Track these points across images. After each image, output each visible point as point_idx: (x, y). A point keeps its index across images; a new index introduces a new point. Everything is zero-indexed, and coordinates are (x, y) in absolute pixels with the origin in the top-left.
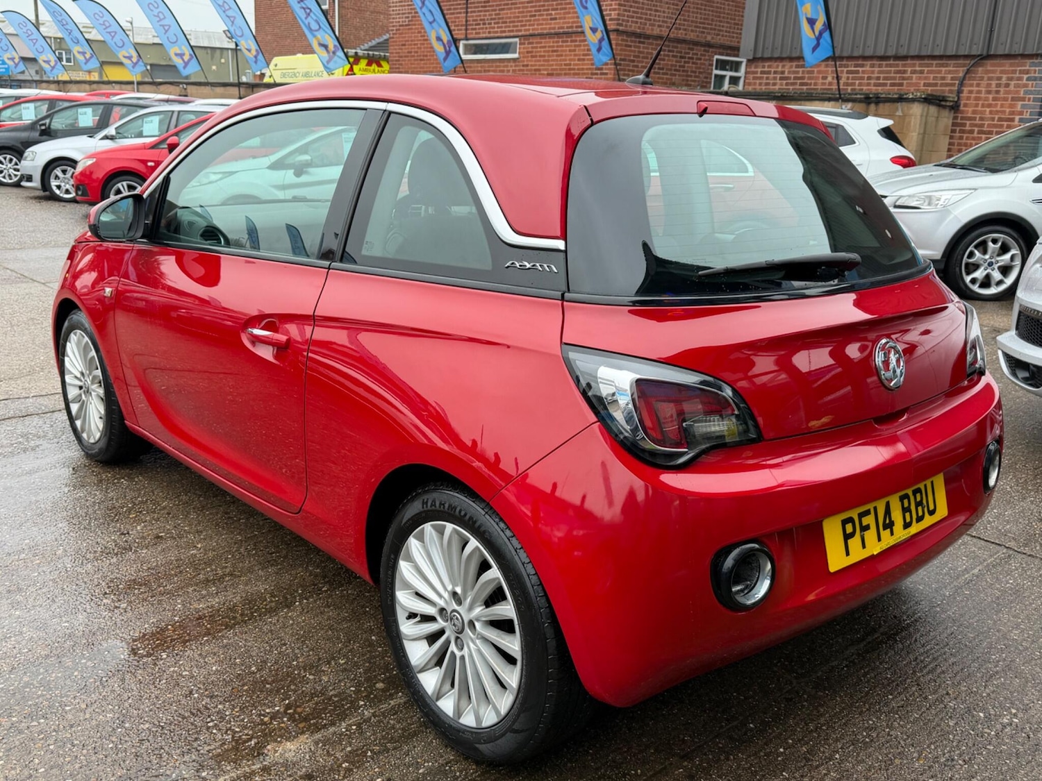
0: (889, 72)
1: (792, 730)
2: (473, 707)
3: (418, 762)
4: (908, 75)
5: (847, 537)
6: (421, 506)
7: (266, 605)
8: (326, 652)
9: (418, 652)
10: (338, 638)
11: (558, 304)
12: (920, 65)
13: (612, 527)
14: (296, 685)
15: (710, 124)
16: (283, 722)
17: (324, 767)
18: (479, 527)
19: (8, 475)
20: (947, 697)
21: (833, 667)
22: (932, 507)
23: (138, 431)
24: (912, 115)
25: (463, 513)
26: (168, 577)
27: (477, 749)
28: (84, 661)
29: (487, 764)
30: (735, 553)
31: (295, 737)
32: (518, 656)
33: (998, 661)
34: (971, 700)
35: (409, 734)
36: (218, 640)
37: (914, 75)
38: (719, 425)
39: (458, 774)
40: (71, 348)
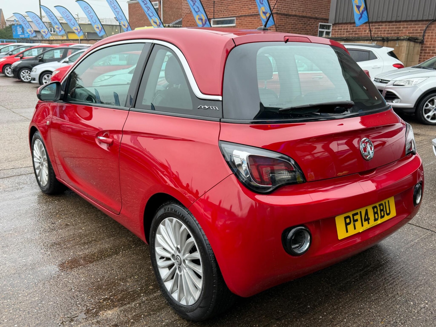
0: (393, 28)
1: (326, 309)
2: (185, 297)
3: (162, 320)
4: (402, 29)
5: (347, 224)
6: (163, 211)
7: (108, 253)
8: (130, 273)
9: (164, 273)
10: (136, 267)
11: (218, 123)
12: (407, 25)
13: (241, 219)
14: (115, 287)
15: (290, 46)
16: (108, 302)
17: (123, 321)
18: (186, 219)
19: (9, 199)
20: (397, 295)
21: (348, 282)
22: (388, 212)
23: (61, 181)
24: (402, 46)
25: (179, 214)
26: (69, 241)
27: (186, 315)
28: (29, 276)
29: (191, 321)
30: (293, 231)
31: (112, 309)
32: (201, 274)
33: (422, 280)
34: (408, 296)
35: (160, 308)
36: (85, 267)
37: (404, 29)
38: (288, 175)
39: (179, 325)
40: (36, 146)
